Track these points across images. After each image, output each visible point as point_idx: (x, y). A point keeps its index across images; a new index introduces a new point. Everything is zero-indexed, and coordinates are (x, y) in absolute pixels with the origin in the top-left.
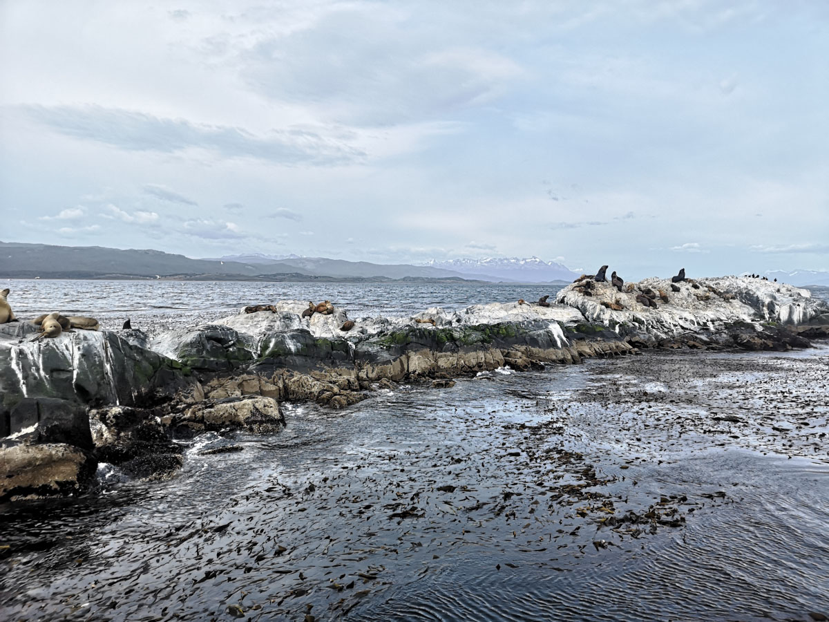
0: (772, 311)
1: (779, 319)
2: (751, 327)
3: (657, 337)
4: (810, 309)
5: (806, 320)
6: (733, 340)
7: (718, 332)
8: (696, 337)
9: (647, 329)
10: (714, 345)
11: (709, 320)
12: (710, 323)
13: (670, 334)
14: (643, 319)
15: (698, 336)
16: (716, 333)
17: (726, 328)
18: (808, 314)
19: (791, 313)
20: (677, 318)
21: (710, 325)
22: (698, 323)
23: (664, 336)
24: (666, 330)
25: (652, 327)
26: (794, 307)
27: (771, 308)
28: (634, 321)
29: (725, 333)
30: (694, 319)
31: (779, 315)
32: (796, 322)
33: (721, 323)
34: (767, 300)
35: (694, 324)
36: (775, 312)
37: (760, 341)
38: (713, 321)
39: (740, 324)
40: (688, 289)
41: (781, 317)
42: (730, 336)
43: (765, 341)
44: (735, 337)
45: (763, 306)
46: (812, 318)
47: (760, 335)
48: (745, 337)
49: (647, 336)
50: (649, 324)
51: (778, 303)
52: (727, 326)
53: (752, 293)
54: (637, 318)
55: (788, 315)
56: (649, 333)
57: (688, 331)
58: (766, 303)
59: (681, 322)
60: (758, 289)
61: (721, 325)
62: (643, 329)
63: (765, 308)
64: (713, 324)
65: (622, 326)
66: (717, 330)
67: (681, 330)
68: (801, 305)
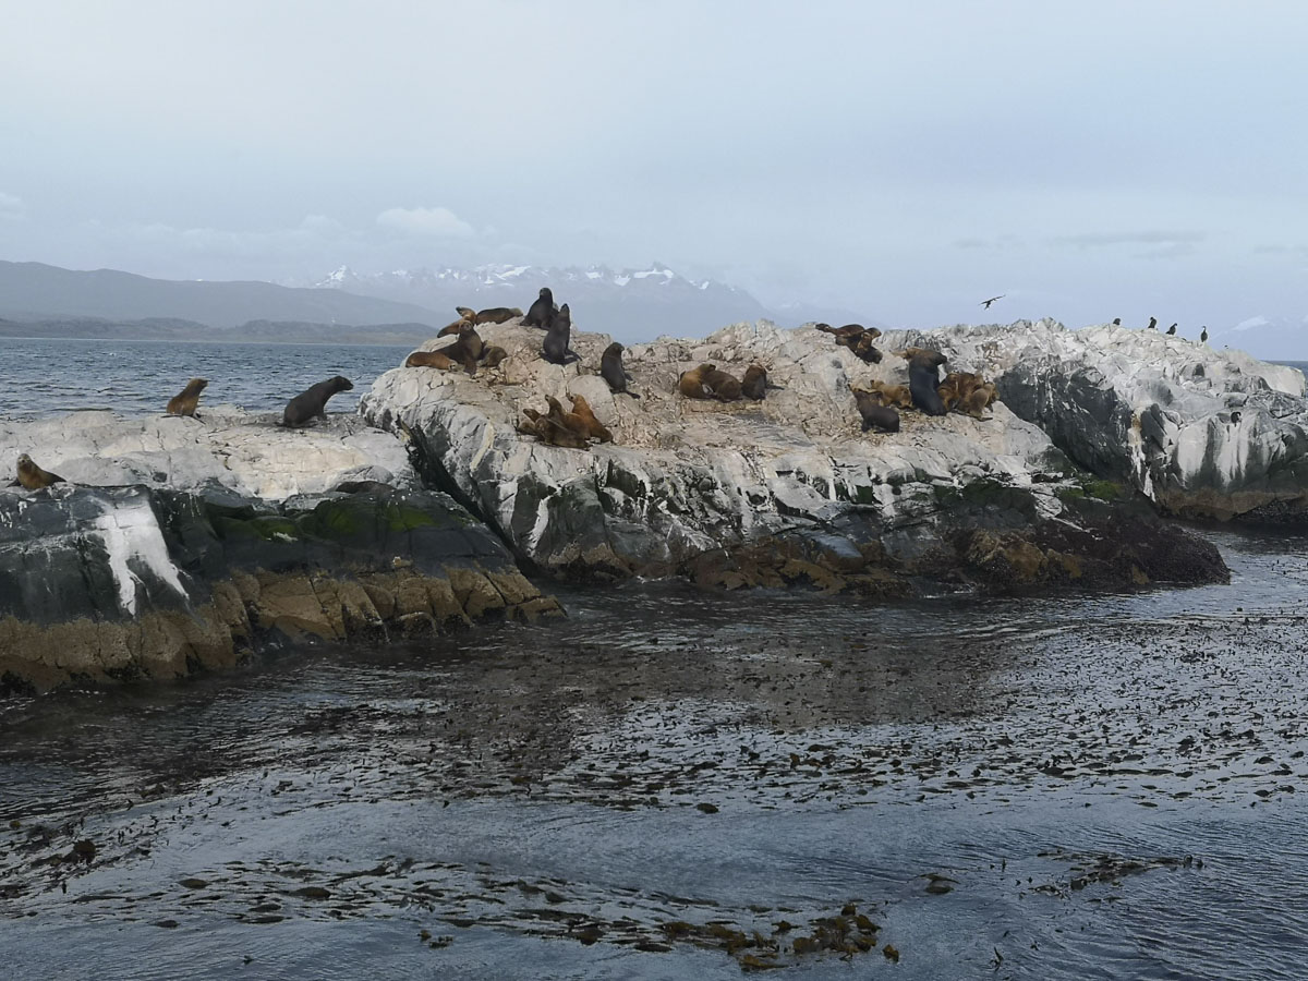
0: (1153, 440)
1: (1174, 468)
2: (1022, 502)
3: (677, 543)
4: (1271, 435)
5: (1262, 471)
6: (953, 552)
7: (908, 521)
8: (818, 545)
9: (653, 511)
10: (877, 575)
11: (884, 478)
12: (886, 487)
13: (726, 532)
14: (642, 477)
15: (826, 540)
16: (900, 526)
17: (938, 507)
18: (1265, 450)
19: (1211, 448)
20: (768, 470)
21: (884, 494)
22: (841, 491)
23: (698, 541)
24: (714, 517)
25: (672, 507)
26: (1222, 427)
27: (1152, 426)
28: (611, 482)
29: (931, 525)
30: (829, 474)
31: (1175, 454)
32: (1227, 480)
33: (923, 488)
34: (1141, 404)
35: (826, 495)
36: (1165, 444)
37: (1040, 557)
38: (896, 482)
39: (989, 493)
40: (837, 364)
41: (1182, 463)
42: (948, 538)
43: (1058, 556)
44: (962, 541)
45: (1128, 423)
46: (1277, 464)
47: (1047, 534)
48: (991, 541)
49: (644, 542)
50: (662, 494)
51: (1174, 413)
52: (944, 499)
53: (1093, 379)
54: (621, 473)
55: (1202, 455)
56: (657, 530)
57: (794, 521)
58: (1138, 413)
59: (781, 488)
60: (1119, 365)
61: (923, 496)
62: (637, 513)
63: (1133, 432)
64: (896, 491)
65: (562, 502)
66: (906, 512)
67: (772, 515)
68: (1248, 418)
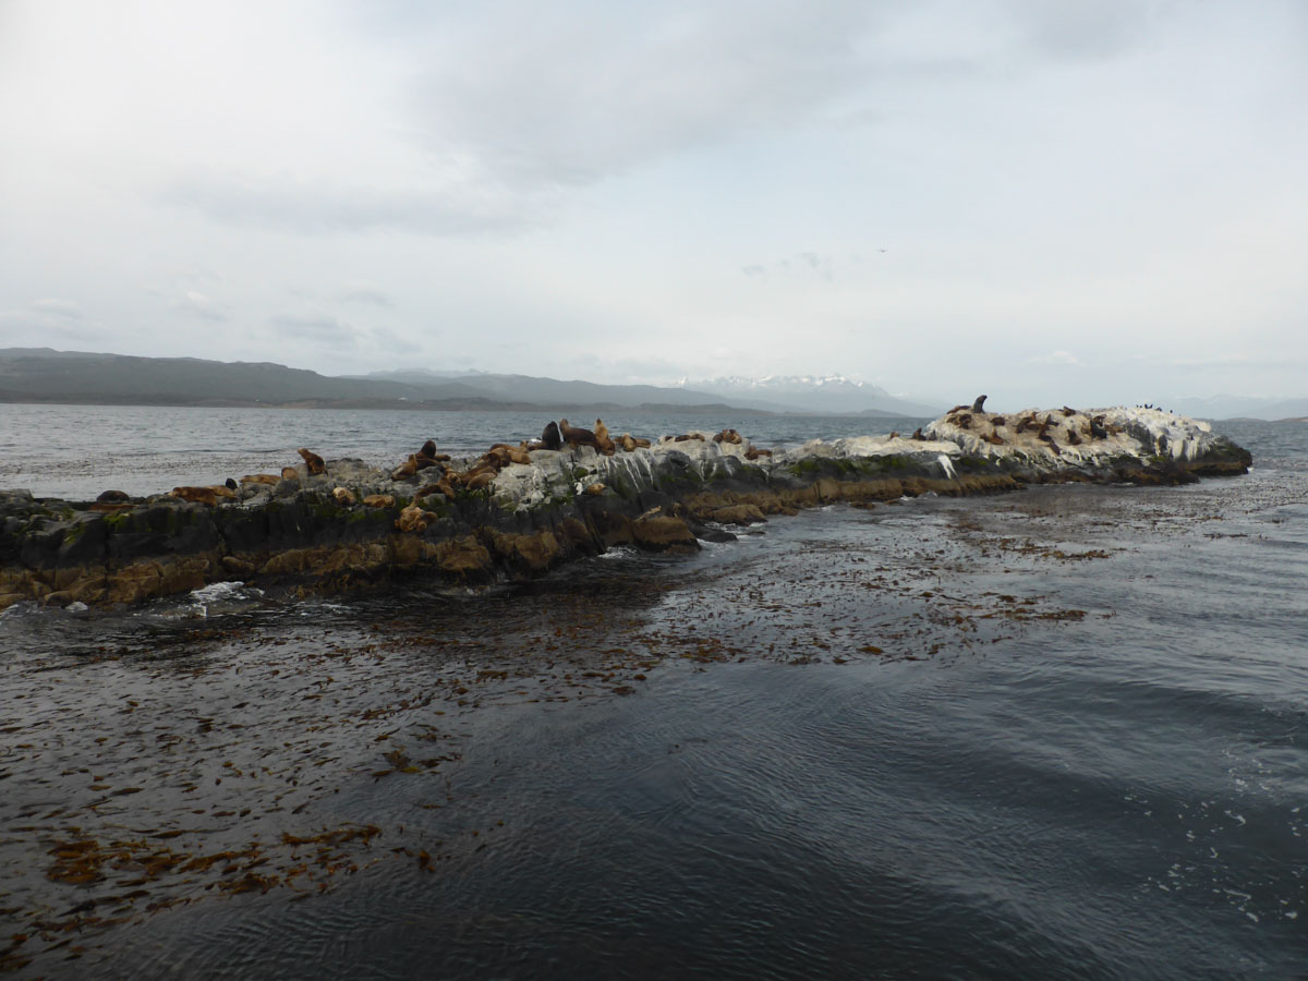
0: (1163, 446)
1: (1171, 455)
2: (1137, 461)
3: (1039, 472)
4: (1204, 444)
5: (1202, 456)
6: (1119, 474)
7: (1103, 467)
8: (1081, 473)
9: (1030, 463)
10: (1099, 481)
11: (1095, 454)
12: (1096, 457)
13: (1054, 468)
14: (1024, 454)
15: (1083, 471)
16: (1101, 468)
17: (1111, 463)
18: (1203, 449)
19: (1184, 448)
21: (1095, 459)
22: (1083, 458)
23: (1047, 471)
24: (1049, 465)
25: (1035, 462)
26: (1189, 442)
27: (1163, 442)
28: (1015, 455)
29: (1111, 468)
30: (1078, 453)
31: (1171, 450)
32: (1189, 459)
33: (1105, 458)
34: (1159, 435)
35: (1079, 460)
36: (1167, 448)
37: (1146, 476)
38: (1098, 456)
39: (1126, 458)
41: (1174, 454)
42: (1116, 471)
43: (1152, 476)
44: (1121, 472)
45: (1154, 441)
46: (1207, 453)
47: (1146, 470)
48: (1131, 471)
49: (1029, 472)
50: (1031, 458)
51: (1171, 437)
52: (1113, 460)
53: (1142, 426)
54: (1018, 453)
55: (1180, 451)
56: (1032, 468)
57: (1072, 466)
58: (1158, 437)
60: (1150, 422)
61: (1106, 460)
62: (1025, 464)
63: (1156, 443)
64: (1099, 458)
65: (1003, 461)
66: (1102, 464)
67: (1065, 465)
68: (1197, 439)
